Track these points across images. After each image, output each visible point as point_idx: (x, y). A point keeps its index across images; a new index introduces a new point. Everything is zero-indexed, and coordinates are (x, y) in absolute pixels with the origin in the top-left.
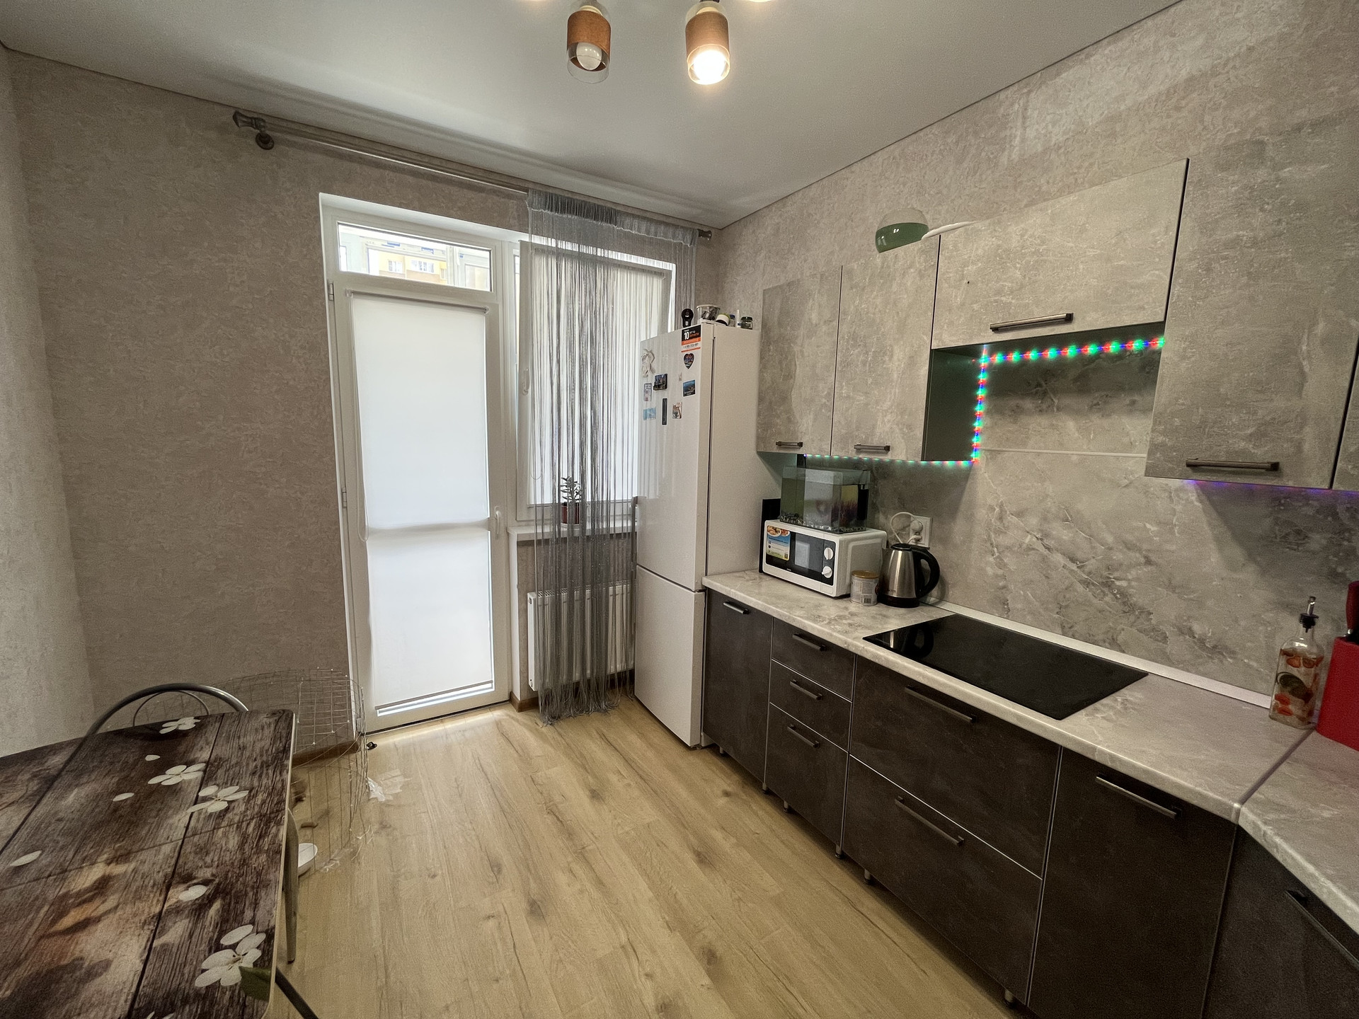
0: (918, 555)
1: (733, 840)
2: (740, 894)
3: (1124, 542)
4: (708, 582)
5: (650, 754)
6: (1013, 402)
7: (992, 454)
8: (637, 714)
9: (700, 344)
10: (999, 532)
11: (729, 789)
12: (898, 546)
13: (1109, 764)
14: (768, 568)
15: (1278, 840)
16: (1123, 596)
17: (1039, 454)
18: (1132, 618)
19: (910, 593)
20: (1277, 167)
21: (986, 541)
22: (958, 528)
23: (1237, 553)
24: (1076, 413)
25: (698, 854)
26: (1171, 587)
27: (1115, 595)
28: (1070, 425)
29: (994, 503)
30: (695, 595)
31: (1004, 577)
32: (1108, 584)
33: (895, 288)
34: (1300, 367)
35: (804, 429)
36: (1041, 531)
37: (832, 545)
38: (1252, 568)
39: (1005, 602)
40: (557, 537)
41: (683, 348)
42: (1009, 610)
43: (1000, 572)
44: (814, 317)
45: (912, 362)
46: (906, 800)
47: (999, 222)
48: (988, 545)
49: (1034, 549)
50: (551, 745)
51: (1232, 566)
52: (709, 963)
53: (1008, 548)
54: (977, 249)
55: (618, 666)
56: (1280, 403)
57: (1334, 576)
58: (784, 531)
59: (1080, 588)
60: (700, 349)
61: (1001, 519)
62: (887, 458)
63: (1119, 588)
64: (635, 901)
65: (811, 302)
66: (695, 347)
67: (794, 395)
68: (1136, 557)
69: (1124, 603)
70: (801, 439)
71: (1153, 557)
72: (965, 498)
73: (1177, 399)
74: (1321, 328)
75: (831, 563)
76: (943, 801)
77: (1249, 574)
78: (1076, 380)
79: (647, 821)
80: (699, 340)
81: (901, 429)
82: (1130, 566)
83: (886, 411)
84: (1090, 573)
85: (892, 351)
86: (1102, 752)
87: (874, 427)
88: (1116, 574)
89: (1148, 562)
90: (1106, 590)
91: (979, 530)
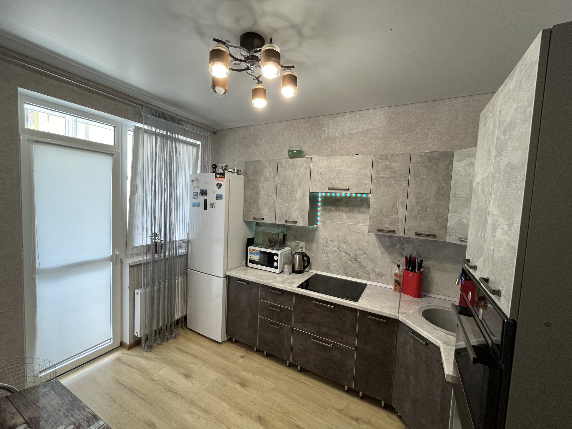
0: (303, 255)
1: (251, 373)
2: (261, 392)
3: (359, 249)
4: (228, 273)
5: (204, 351)
6: (329, 208)
7: (324, 223)
8: (190, 335)
9: (225, 180)
10: (326, 247)
11: (242, 355)
12: (297, 253)
13: (371, 311)
14: (249, 264)
15: (407, 321)
16: (359, 263)
17: (336, 223)
18: (362, 269)
19: (301, 268)
20: (391, 162)
21: (322, 250)
22: (314, 246)
23: (383, 250)
24: (346, 212)
25: (240, 384)
26: (370, 260)
27: (358, 263)
28: (344, 215)
29: (324, 238)
30: (223, 279)
31: (328, 260)
32: (356, 260)
33: (297, 171)
34: (397, 208)
35: (264, 213)
36: (338, 246)
37: (277, 255)
38: (386, 253)
39: (329, 268)
40: (153, 260)
41: (216, 181)
42: (330, 270)
43: (327, 259)
44: (268, 174)
45: (304, 195)
46: (314, 338)
47: (329, 159)
48: (323, 251)
49: (336, 251)
50: (154, 361)
51: (382, 253)
52: (260, 421)
53: (330, 252)
54: (323, 165)
55: (180, 315)
56: (394, 216)
57: (402, 255)
58: (257, 250)
59: (349, 262)
60: (224, 182)
61: (327, 243)
62: (297, 225)
63: (358, 261)
64: (223, 412)
65: (266, 170)
66: (222, 181)
67: (260, 201)
68: (362, 252)
69: (360, 265)
70: (263, 217)
71: (366, 252)
72: (316, 236)
73: (374, 213)
74: (400, 200)
75: (277, 261)
76: (325, 335)
77: (386, 255)
78: (345, 203)
79: (215, 378)
80: (225, 179)
81: (301, 216)
82: (361, 255)
83: (296, 210)
84: (351, 258)
85: (297, 191)
86: (369, 309)
87: (291, 215)
88: (358, 257)
89: (365, 253)
90: (355, 262)
91: (320, 246)
